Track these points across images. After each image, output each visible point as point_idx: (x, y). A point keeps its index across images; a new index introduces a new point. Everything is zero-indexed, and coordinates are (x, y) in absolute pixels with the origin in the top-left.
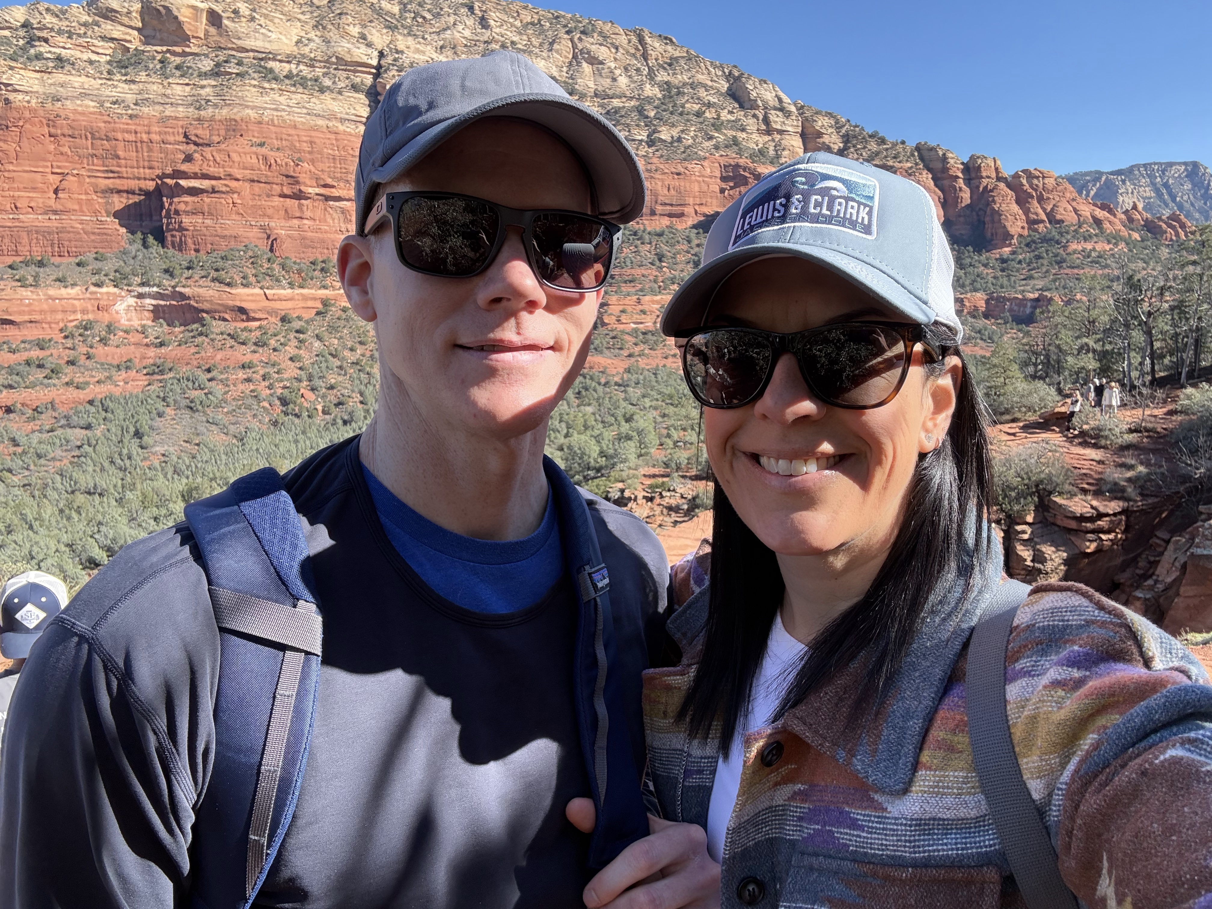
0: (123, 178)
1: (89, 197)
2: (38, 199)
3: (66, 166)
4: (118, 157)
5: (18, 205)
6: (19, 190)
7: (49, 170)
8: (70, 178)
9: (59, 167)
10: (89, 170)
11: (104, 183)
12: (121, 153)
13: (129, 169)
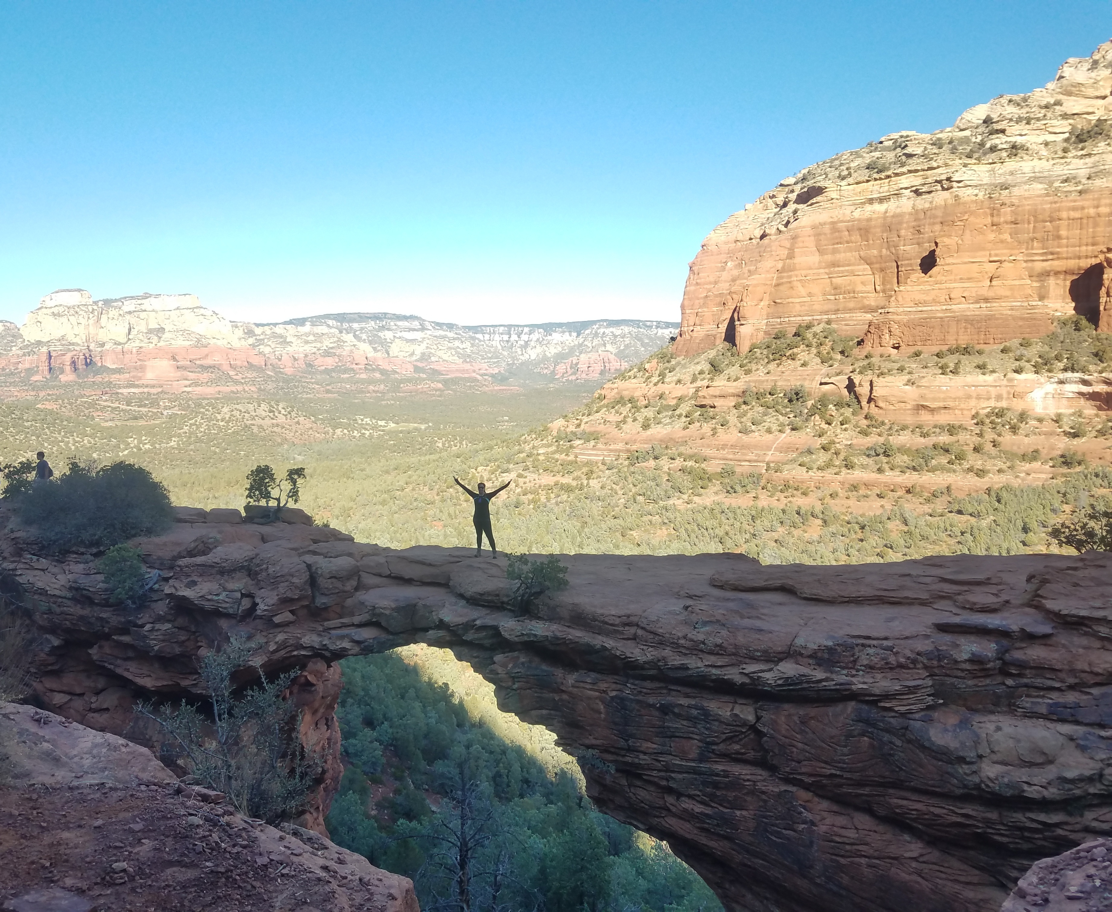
0: (1063, 258)
1: (1022, 282)
2: (973, 289)
3: (1003, 253)
4: (1059, 237)
5: (952, 296)
6: (955, 281)
7: (986, 259)
8: (1005, 265)
9: (996, 255)
10: (1028, 255)
11: (1039, 266)
12: (1063, 233)
13: (1070, 249)
